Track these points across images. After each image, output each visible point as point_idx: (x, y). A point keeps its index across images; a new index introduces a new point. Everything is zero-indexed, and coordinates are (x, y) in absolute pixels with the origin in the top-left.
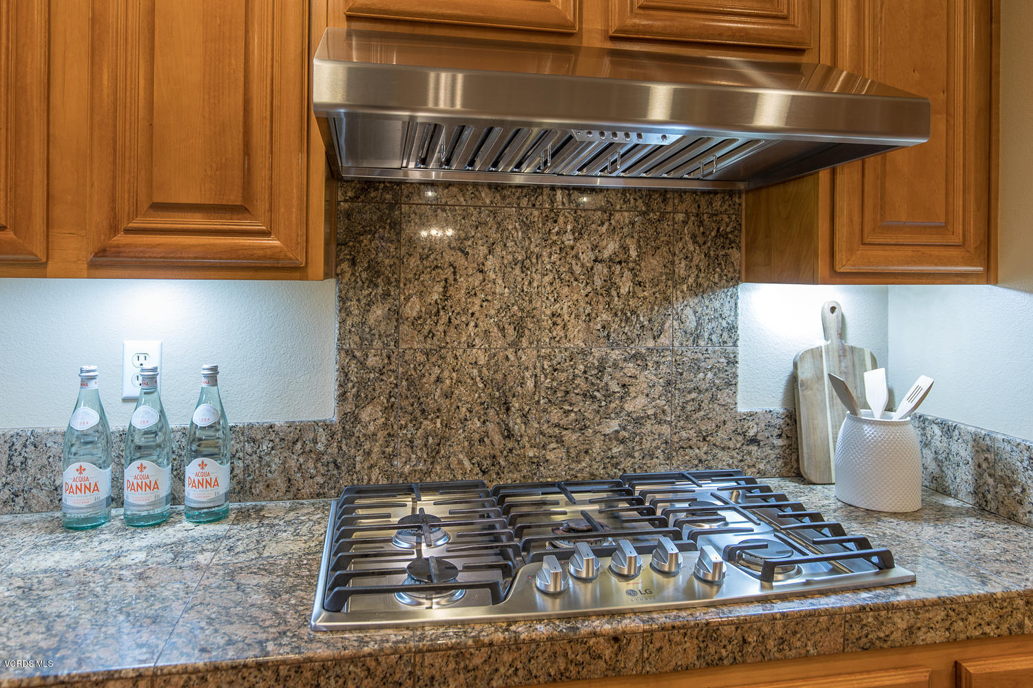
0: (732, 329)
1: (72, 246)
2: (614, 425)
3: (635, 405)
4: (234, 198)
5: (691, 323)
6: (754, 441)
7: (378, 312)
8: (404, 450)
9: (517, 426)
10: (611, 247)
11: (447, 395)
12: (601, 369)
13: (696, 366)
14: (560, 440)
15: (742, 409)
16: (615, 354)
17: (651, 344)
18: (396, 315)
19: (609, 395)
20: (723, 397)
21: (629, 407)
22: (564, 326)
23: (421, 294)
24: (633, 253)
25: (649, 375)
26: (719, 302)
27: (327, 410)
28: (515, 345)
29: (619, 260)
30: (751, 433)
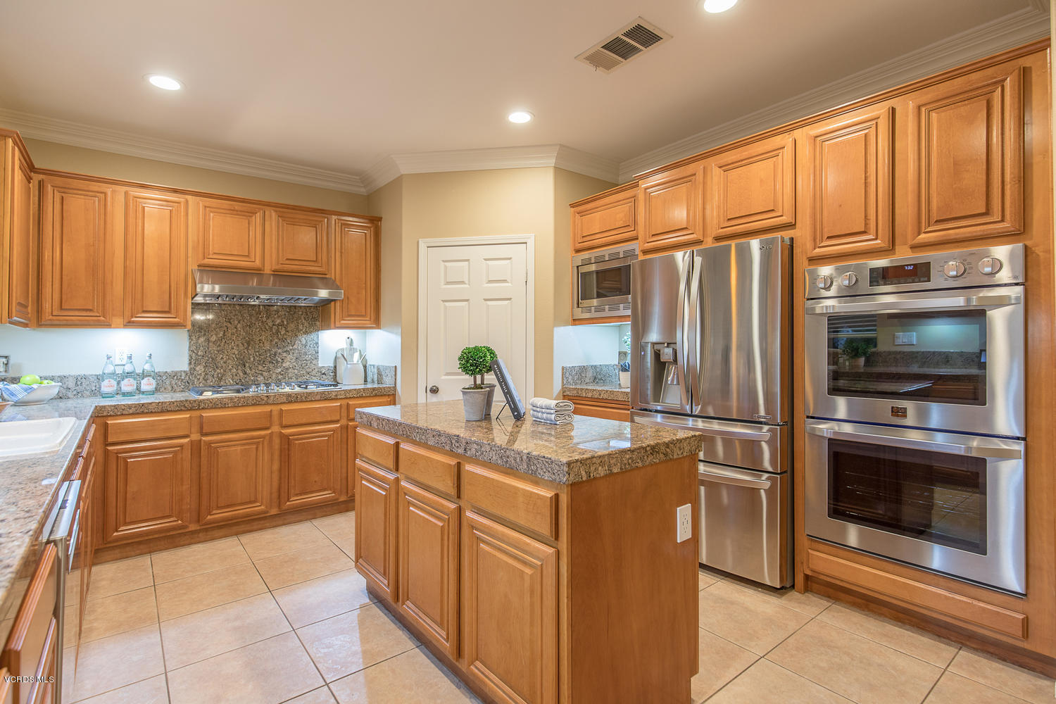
0: (317, 343)
1: (119, 320)
2: (280, 370)
3: (286, 364)
4: (167, 309)
5: (304, 342)
6: (324, 374)
7: (202, 339)
8: (210, 378)
9: (248, 371)
10: (278, 321)
11: (225, 363)
12: (275, 355)
13: (305, 354)
14: (262, 375)
15: (320, 365)
16: (280, 351)
17: (291, 348)
18: (208, 340)
19: (277, 362)
20: (314, 362)
21: (284, 365)
22: (263, 343)
23: (216, 335)
24: (285, 323)
25: (291, 356)
26: (313, 336)
27: (186, 368)
28: (247, 349)
29: (282, 324)
30: (323, 372)
